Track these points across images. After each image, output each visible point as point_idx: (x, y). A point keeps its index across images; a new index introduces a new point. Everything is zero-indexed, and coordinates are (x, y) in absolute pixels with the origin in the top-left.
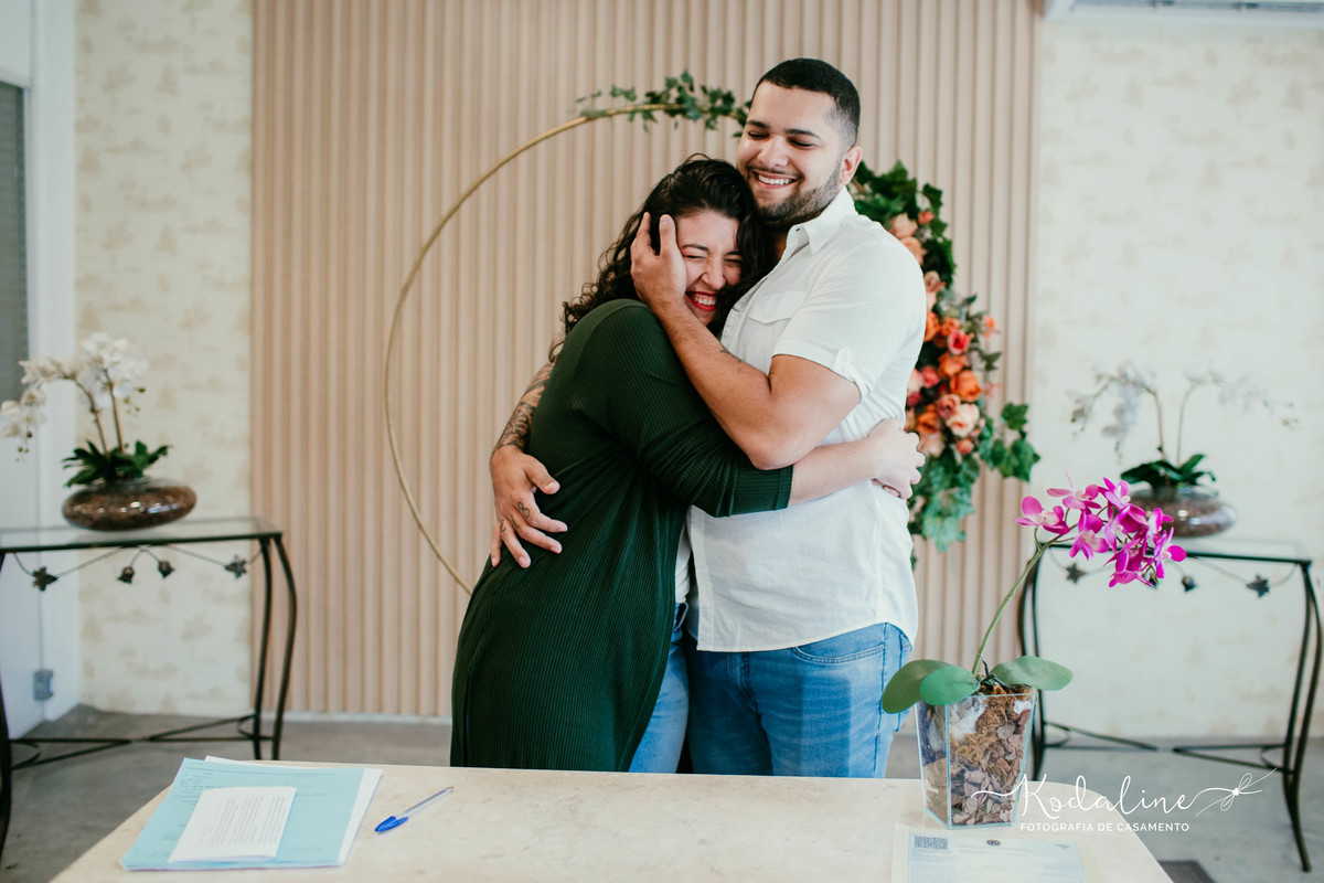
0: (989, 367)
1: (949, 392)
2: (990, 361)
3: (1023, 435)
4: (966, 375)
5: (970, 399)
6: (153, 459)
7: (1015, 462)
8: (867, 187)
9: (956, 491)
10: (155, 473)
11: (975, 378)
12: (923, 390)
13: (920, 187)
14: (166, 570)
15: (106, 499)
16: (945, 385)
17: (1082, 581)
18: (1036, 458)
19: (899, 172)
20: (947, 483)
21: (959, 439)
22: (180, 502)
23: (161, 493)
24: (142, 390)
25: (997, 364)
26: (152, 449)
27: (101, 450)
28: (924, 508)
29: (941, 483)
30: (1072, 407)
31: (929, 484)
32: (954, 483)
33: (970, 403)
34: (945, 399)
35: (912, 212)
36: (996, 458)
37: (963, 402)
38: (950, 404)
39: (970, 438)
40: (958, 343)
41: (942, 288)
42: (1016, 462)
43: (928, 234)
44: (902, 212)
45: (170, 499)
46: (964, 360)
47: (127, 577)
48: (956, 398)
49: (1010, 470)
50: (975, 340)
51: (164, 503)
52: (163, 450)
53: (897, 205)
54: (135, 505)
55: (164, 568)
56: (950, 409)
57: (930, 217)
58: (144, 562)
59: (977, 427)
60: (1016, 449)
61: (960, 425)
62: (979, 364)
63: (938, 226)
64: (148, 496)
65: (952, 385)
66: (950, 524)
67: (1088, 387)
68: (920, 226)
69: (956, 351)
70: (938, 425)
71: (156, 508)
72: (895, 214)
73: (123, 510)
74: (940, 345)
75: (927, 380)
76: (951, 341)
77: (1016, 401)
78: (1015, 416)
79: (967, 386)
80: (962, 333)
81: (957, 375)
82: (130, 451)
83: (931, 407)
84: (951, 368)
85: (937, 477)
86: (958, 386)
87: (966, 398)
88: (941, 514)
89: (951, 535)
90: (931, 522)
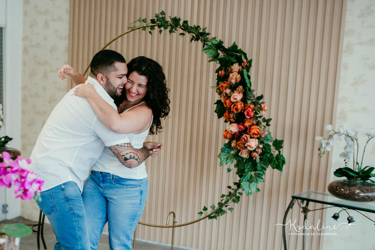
0: (268, 125)
2: (268, 121)
3: (280, 152)
4: (255, 127)
5: (255, 136)
7: (277, 162)
12: (238, 132)
16: (246, 131)
18: (284, 162)
19: (235, 47)
20: (252, 169)
25: (271, 123)
31: (244, 169)
32: (255, 170)
33: (256, 138)
34: (245, 136)
35: (240, 62)
37: (251, 138)
38: (246, 138)
39: (256, 152)
40: (249, 114)
44: (236, 63)
48: (249, 136)
50: (255, 113)
53: (234, 60)
56: (246, 141)
60: (277, 157)
65: (248, 131)
66: (253, 185)
68: (242, 68)
69: (248, 117)
70: (243, 146)
72: (232, 64)
75: (240, 128)
76: (246, 113)
77: (279, 139)
78: (278, 144)
79: (254, 131)
80: (250, 110)
81: (250, 126)
84: (247, 124)
85: (248, 167)
86: (250, 132)
87: (252, 136)
88: (250, 181)
89: (254, 189)
90: (244, 184)
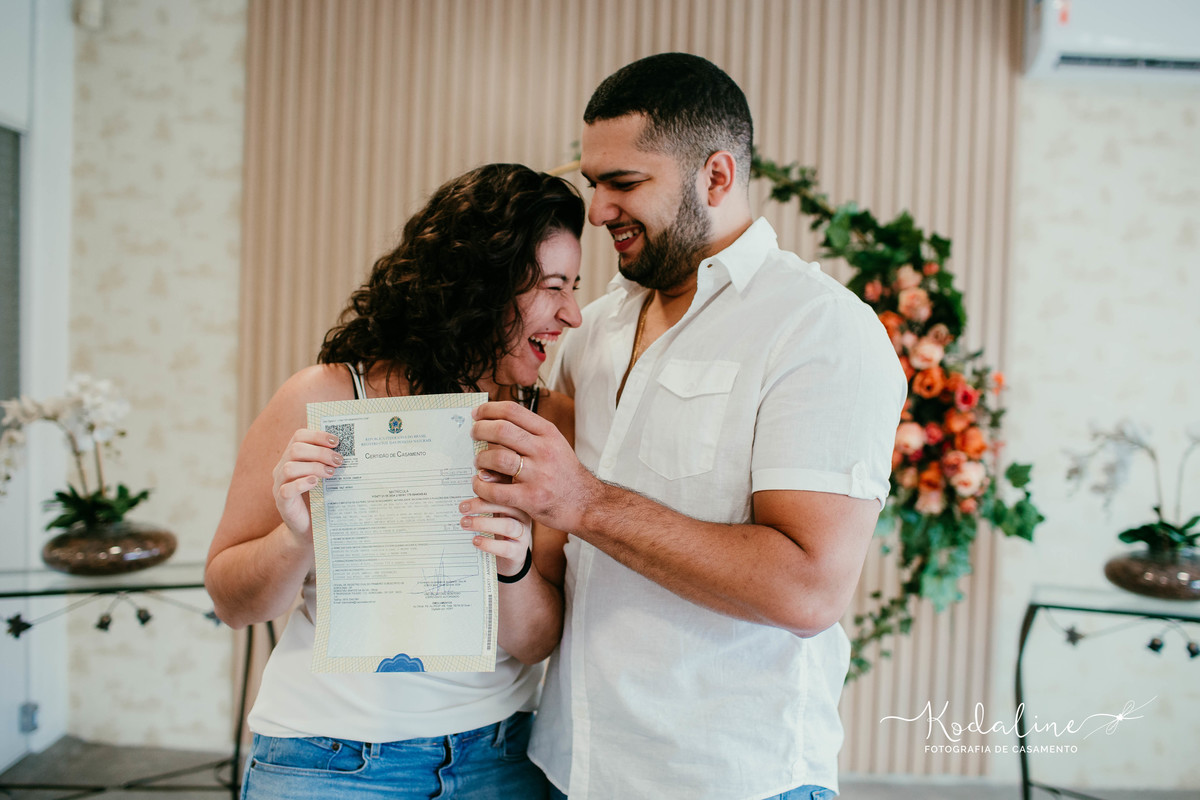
0: (995, 422)
1: (953, 448)
2: (995, 418)
3: (1028, 495)
4: (972, 432)
5: (976, 456)
6: (133, 503)
7: (1017, 521)
8: (870, 237)
9: (954, 551)
10: (136, 517)
11: (982, 435)
12: (926, 448)
13: (927, 235)
14: (144, 617)
15: (84, 544)
16: (950, 441)
17: (1082, 644)
18: (1041, 519)
19: (905, 221)
20: (946, 542)
21: (964, 499)
22: (161, 546)
23: (140, 538)
24: (123, 434)
25: (1002, 420)
26: (134, 492)
27: (81, 492)
28: (922, 568)
29: (941, 541)
30: (1067, 464)
32: (954, 542)
33: (976, 462)
34: (952, 457)
35: (918, 264)
36: (998, 517)
37: (970, 459)
38: (956, 461)
39: (974, 497)
40: (967, 398)
41: (949, 341)
42: (1020, 522)
43: (934, 286)
44: (907, 263)
45: (150, 544)
46: (971, 417)
47: (104, 624)
48: (962, 456)
49: (1012, 530)
50: (982, 397)
51: (144, 548)
52: (144, 495)
53: (901, 256)
54: (115, 550)
55: (142, 616)
56: (956, 468)
57: (935, 268)
58: (123, 609)
59: (982, 486)
60: (1020, 509)
61: (966, 484)
62: (986, 421)
63: (945, 278)
64: (129, 542)
65: (958, 441)
66: (947, 582)
67: (1084, 446)
68: (925, 278)
69: (963, 407)
70: (942, 483)
71: (135, 554)
72: (900, 265)
73: (102, 556)
74: (945, 400)
75: (930, 436)
76: (959, 396)
77: (1020, 460)
78: (1018, 475)
79: (974, 444)
80: (970, 388)
81: (963, 433)
82: (112, 495)
83: (934, 465)
84: (957, 425)
85: (936, 535)
86: (964, 443)
87: (972, 456)
88: (940, 574)
89: (950, 595)
90: (929, 582)
